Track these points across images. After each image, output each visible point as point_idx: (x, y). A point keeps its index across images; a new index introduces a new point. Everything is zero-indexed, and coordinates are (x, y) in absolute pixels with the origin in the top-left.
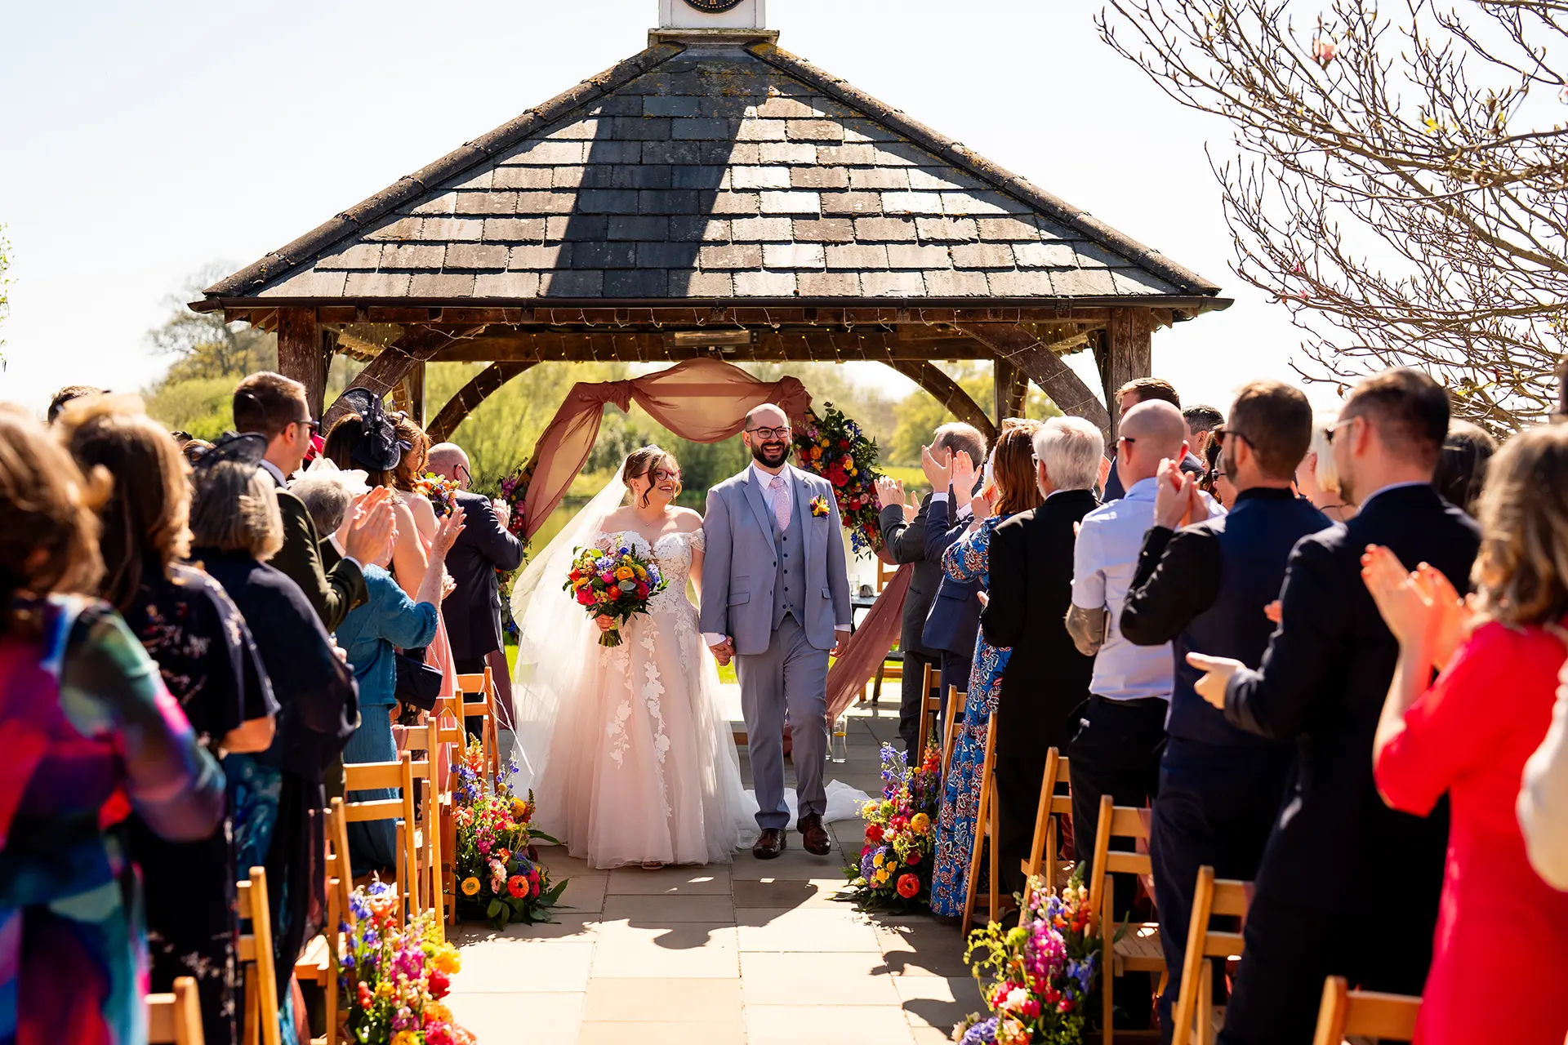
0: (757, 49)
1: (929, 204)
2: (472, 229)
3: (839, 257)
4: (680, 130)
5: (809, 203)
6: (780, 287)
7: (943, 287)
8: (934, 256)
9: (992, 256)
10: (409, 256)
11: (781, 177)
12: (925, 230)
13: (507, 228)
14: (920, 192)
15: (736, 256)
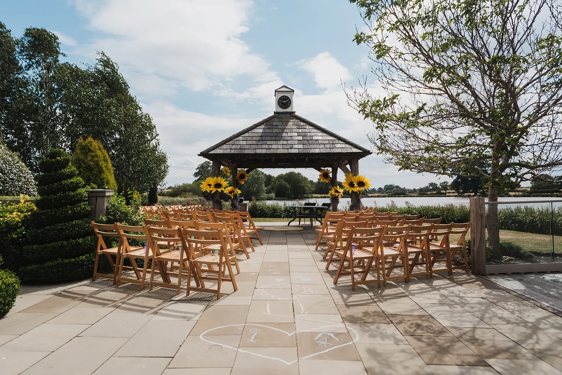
0: (292, 114)
1: (321, 138)
2: (245, 143)
3: (306, 147)
4: (279, 127)
5: (301, 138)
6: (296, 151)
7: (323, 151)
8: (322, 146)
9: (331, 146)
10: (234, 147)
11: (296, 134)
12: (320, 142)
13: (250, 142)
14: (319, 136)
15: (288, 147)
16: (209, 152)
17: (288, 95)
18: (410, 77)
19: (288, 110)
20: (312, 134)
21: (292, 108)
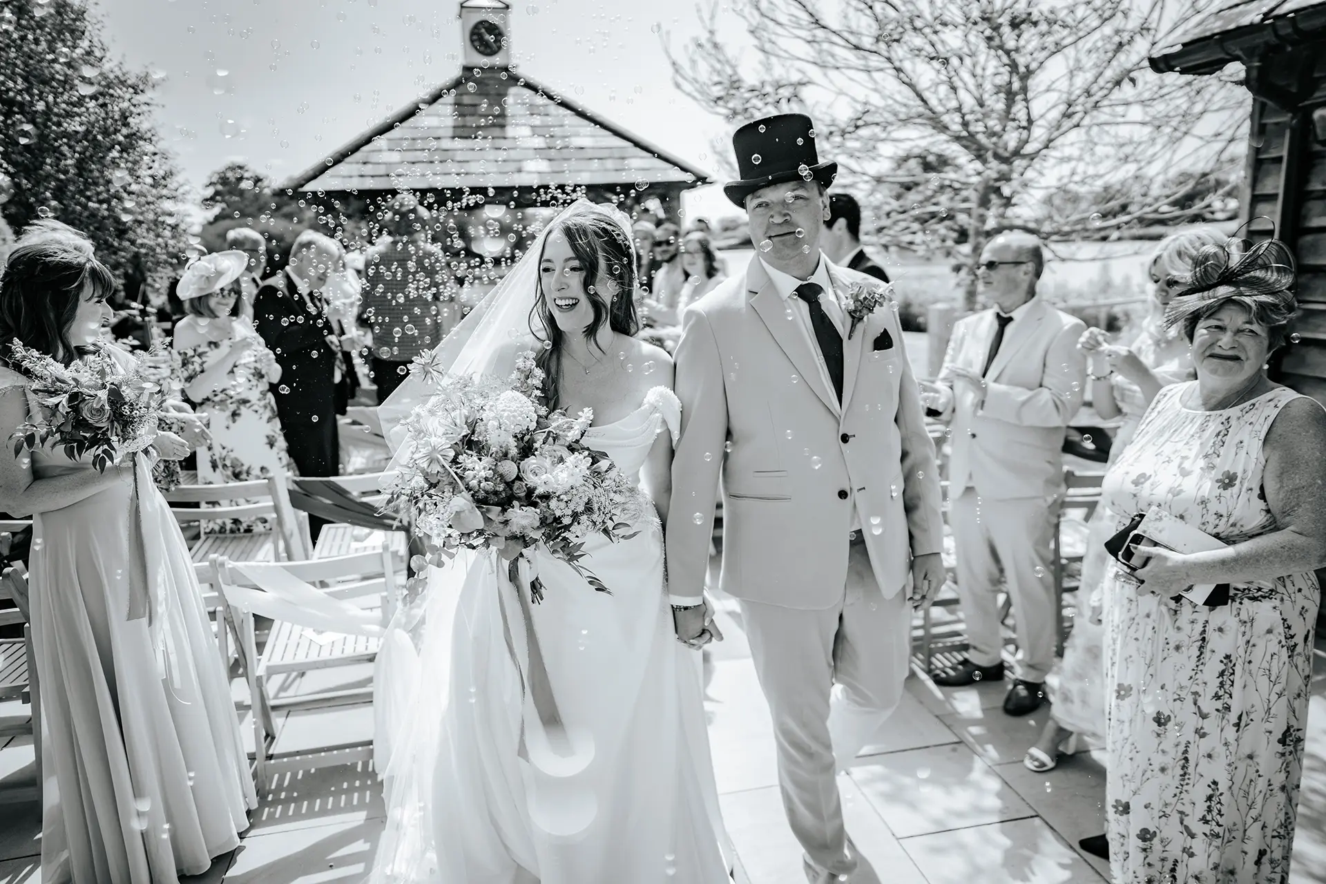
1: (590, 141)
2: (395, 157)
3: (556, 166)
5: (541, 142)
9: (618, 164)
10: (368, 170)
11: (526, 131)
12: (590, 154)
13: (411, 156)
14: (587, 136)
15: (512, 166)
16: (302, 186)
17: (494, 19)
18: (817, 22)
19: (497, 60)
20: (567, 130)
21: (508, 55)
